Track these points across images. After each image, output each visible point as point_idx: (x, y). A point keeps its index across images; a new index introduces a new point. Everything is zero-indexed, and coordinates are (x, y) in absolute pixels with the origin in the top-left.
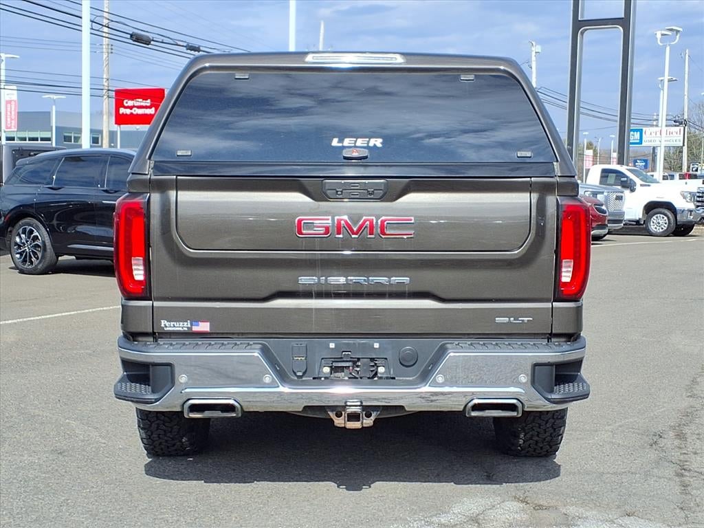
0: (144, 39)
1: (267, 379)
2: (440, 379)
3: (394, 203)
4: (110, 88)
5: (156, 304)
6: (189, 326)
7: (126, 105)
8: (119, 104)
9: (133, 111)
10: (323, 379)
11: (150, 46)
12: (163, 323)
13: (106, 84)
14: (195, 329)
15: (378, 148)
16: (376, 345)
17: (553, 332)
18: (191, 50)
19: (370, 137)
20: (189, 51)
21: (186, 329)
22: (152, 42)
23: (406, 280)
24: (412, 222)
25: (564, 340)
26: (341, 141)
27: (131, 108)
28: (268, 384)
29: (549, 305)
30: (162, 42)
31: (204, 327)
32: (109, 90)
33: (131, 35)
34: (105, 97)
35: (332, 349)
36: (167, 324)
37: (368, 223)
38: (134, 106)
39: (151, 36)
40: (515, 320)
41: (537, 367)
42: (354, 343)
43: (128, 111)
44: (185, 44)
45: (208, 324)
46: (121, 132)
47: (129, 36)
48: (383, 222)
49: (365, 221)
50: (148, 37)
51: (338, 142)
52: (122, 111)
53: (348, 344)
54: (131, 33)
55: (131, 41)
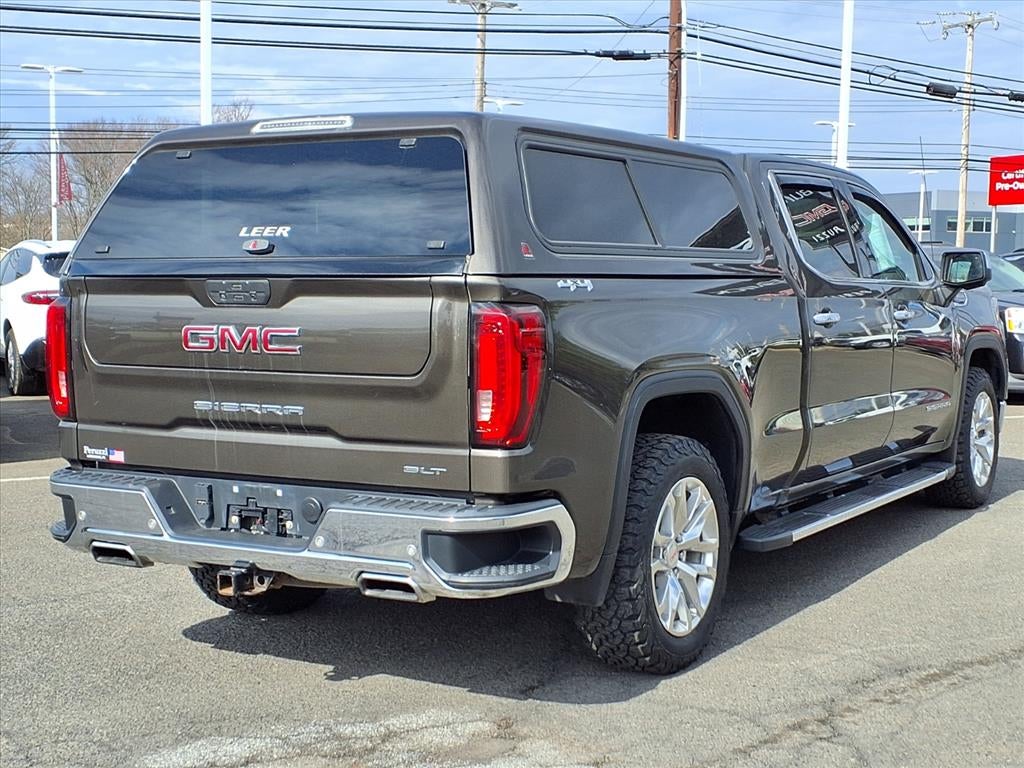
0: (946, 90)
1: (152, 525)
2: (319, 541)
3: (280, 309)
4: (970, 158)
5: (81, 426)
6: (107, 454)
7: (1004, 178)
8: (995, 178)
9: (1013, 186)
10: (232, 531)
11: (954, 100)
12: (86, 449)
13: (964, 152)
14: (113, 458)
15: (284, 238)
16: (279, 493)
17: (473, 490)
18: (1016, 100)
19: (278, 225)
20: (1013, 102)
21: (104, 458)
22: (958, 95)
23: (299, 409)
24: (296, 334)
25: (492, 502)
26: (249, 231)
27: (1010, 181)
28: (153, 530)
29: (465, 452)
30: (975, 93)
31: (118, 456)
32: (967, 160)
33: (928, 87)
34: (962, 169)
35: (237, 494)
36: (89, 450)
37: (251, 334)
38: (1015, 180)
39: (957, 86)
40: (425, 470)
41: (429, 536)
42: (258, 489)
43: (1007, 187)
44: (1008, 93)
45: (122, 453)
46: (998, 214)
47: (925, 89)
48: (267, 333)
49: (249, 331)
50: (953, 87)
51: (246, 233)
52: (999, 186)
53: (251, 489)
54: (927, 84)
55: (928, 96)
